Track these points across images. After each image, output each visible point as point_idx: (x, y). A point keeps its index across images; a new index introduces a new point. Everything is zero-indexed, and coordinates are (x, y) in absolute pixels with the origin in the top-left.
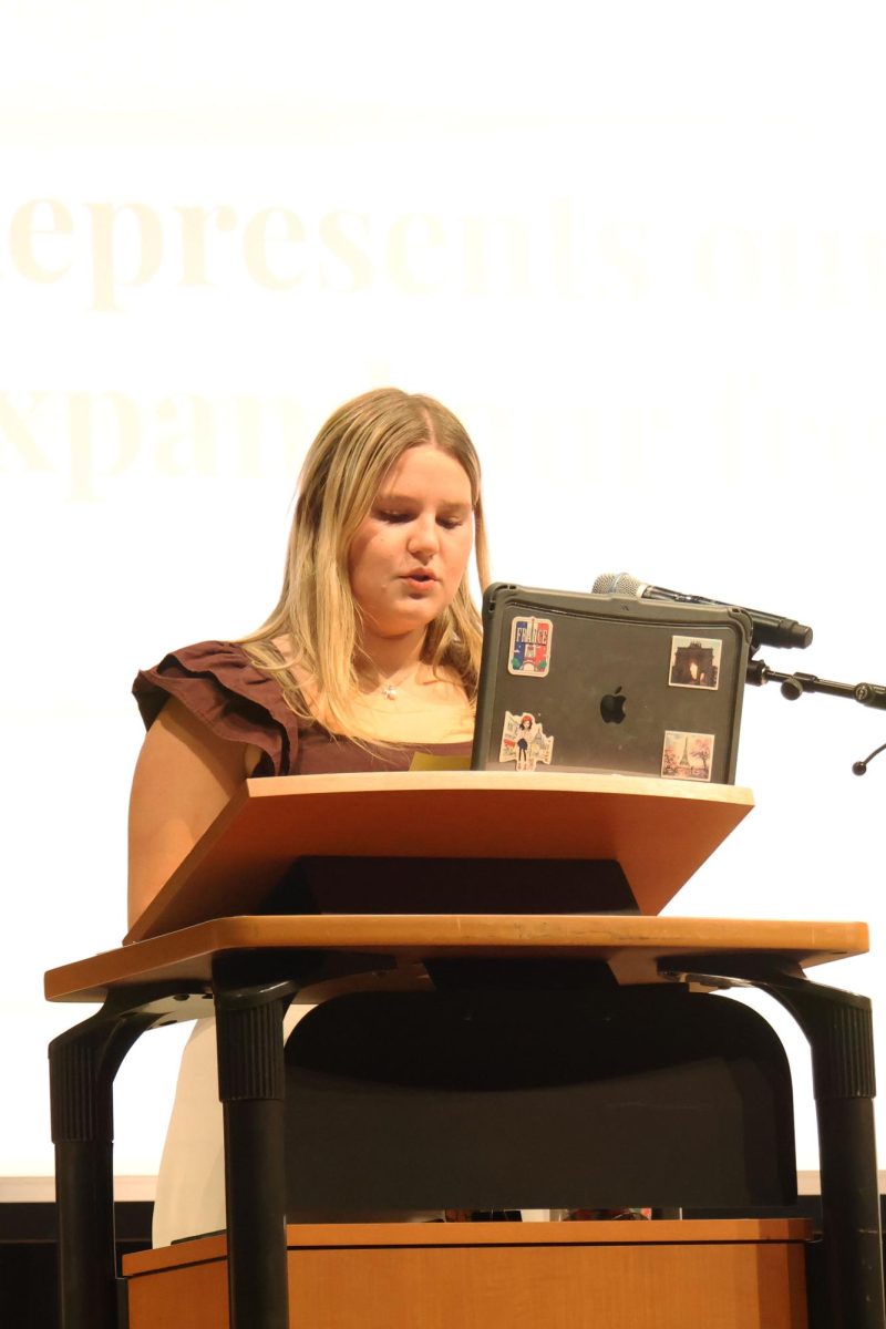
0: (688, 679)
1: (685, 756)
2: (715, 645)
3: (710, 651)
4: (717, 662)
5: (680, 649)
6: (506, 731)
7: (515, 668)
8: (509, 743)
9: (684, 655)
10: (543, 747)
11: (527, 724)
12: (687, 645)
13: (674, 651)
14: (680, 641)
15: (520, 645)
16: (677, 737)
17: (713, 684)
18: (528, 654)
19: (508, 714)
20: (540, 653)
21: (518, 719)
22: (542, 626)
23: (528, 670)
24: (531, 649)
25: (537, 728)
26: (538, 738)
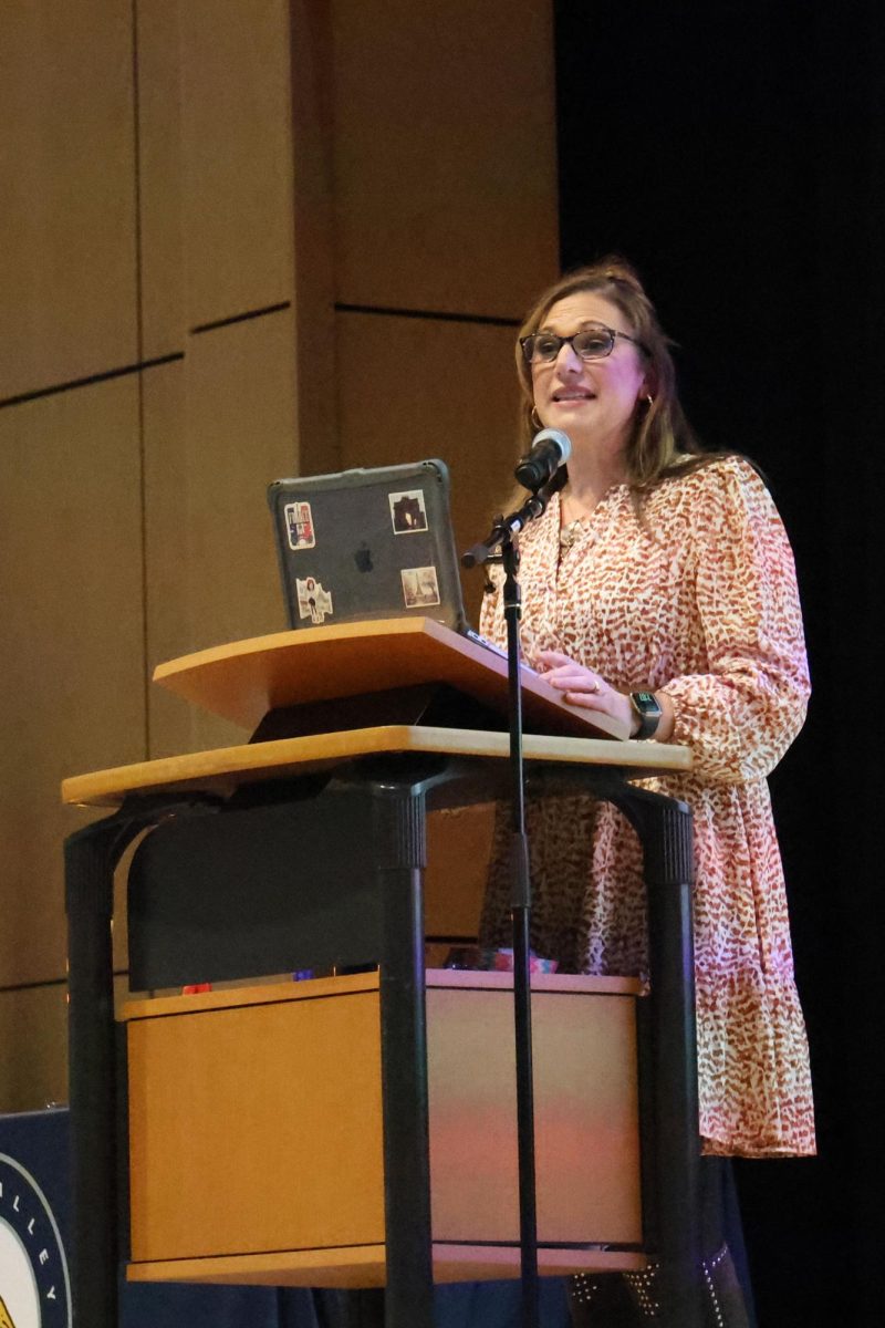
0: (406, 526)
1: (419, 588)
2: (416, 494)
3: (416, 500)
4: (422, 508)
5: (396, 504)
6: (299, 594)
7: (294, 544)
8: (304, 603)
9: (398, 507)
10: (325, 601)
11: (311, 586)
12: (399, 500)
13: (392, 506)
14: (395, 498)
15: (293, 526)
16: (410, 573)
17: (424, 527)
18: (300, 531)
19: (298, 580)
20: (307, 529)
21: (305, 583)
22: (304, 508)
23: (303, 544)
24: (300, 527)
25: (318, 587)
26: (320, 595)
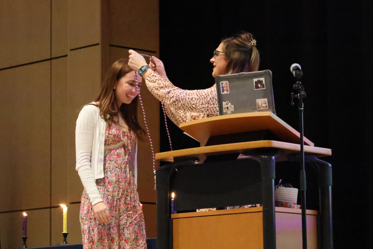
0: (259, 88)
1: (261, 104)
2: (262, 79)
3: (262, 81)
4: (264, 83)
5: (255, 82)
6: (224, 106)
7: (223, 92)
8: (225, 108)
9: (257, 83)
10: (232, 108)
11: (227, 104)
12: (257, 80)
14: (255, 80)
15: (223, 88)
16: (259, 100)
17: (264, 88)
18: (225, 89)
19: (223, 102)
20: (227, 88)
21: (226, 103)
22: (226, 83)
23: (225, 92)
24: (225, 88)
25: (230, 104)
26: (230, 106)
